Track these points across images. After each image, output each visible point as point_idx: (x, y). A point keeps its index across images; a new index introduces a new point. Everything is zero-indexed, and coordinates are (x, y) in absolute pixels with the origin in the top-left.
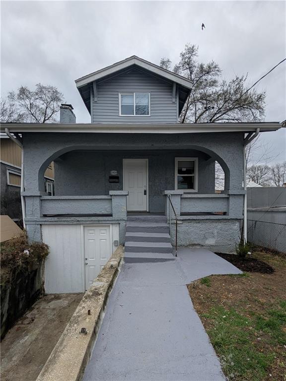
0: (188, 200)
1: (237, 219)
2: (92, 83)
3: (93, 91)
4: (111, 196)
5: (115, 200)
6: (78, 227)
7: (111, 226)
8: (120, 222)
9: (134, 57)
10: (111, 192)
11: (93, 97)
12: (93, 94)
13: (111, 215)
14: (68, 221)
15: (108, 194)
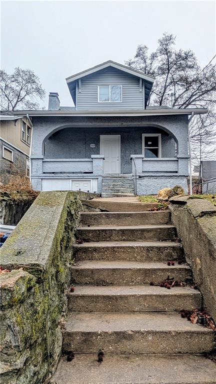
0: (148, 162)
1: (184, 176)
2: (78, 80)
3: (78, 85)
4: (92, 158)
5: (95, 162)
6: (68, 181)
7: (91, 180)
8: (98, 177)
9: (110, 62)
10: (93, 156)
11: (78, 89)
12: (78, 87)
13: (92, 173)
14: (61, 176)
15: (90, 157)
